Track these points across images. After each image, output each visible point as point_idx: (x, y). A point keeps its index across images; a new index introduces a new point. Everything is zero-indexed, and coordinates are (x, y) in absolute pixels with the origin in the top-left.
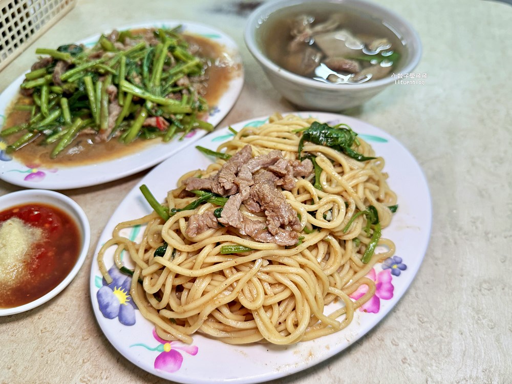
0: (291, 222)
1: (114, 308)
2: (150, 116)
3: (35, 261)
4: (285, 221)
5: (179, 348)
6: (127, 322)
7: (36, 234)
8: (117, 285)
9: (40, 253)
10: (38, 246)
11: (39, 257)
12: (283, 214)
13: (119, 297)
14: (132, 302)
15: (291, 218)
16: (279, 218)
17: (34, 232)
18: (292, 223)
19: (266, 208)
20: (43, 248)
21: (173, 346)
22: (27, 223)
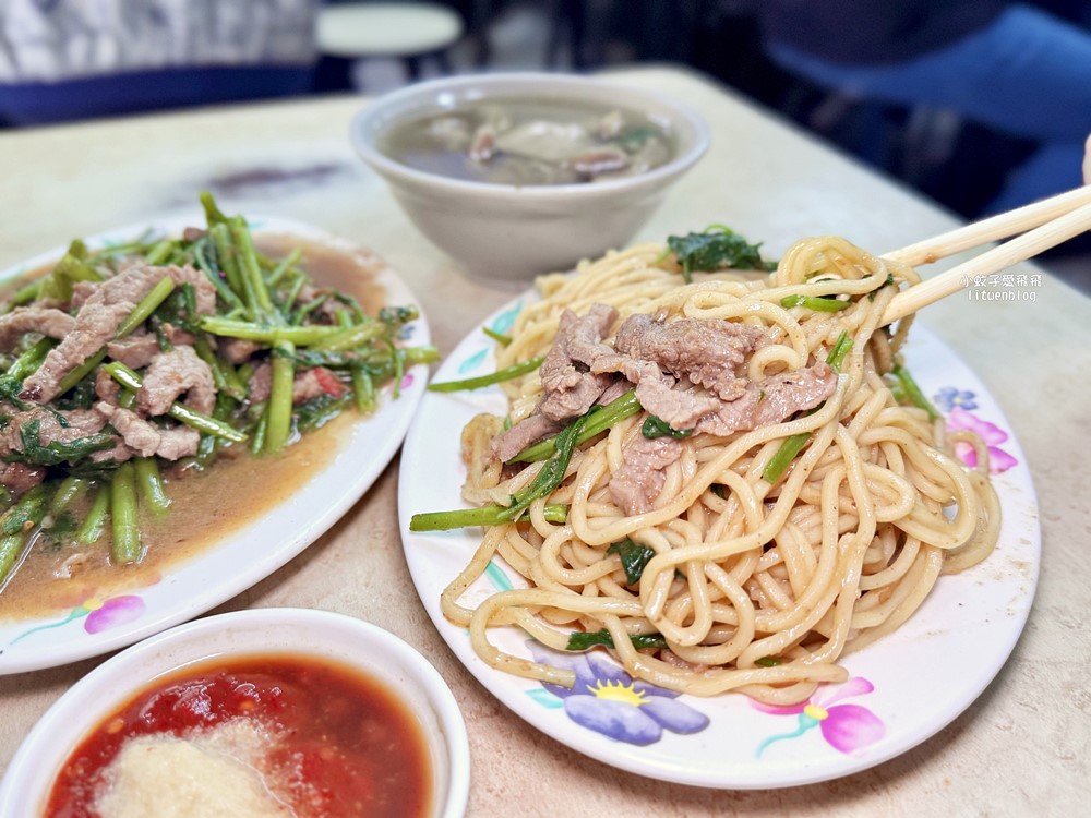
0: (745, 348)
1: (635, 722)
2: (299, 372)
3: (307, 789)
4: (735, 359)
5: (837, 697)
6: (693, 726)
7: (238, 739)
8: (586, 682)
9: (299, 767)
10: (278, 758)
11: (308, 776)
12: (719, 353)
13: (619, 701)
14: (655, 690)
15: (739, 345)
16: (720, 366)
17: (230, 738)
18: (750, 349)
19: (684, 370)
20: (293, 753)
21: (821, 702)
22: (187, 731)
